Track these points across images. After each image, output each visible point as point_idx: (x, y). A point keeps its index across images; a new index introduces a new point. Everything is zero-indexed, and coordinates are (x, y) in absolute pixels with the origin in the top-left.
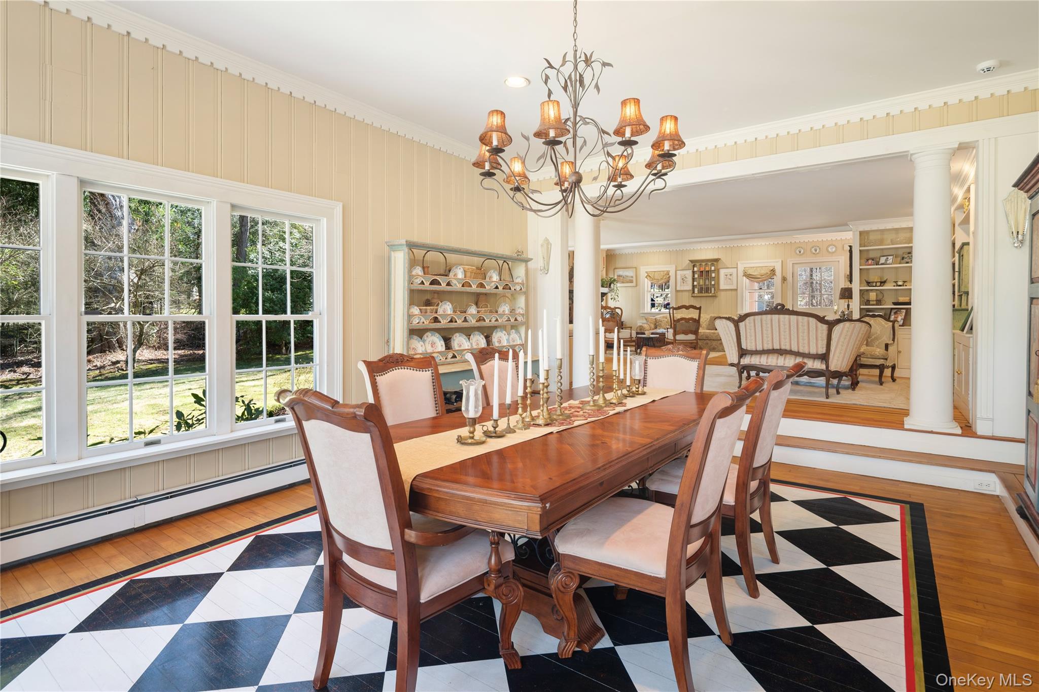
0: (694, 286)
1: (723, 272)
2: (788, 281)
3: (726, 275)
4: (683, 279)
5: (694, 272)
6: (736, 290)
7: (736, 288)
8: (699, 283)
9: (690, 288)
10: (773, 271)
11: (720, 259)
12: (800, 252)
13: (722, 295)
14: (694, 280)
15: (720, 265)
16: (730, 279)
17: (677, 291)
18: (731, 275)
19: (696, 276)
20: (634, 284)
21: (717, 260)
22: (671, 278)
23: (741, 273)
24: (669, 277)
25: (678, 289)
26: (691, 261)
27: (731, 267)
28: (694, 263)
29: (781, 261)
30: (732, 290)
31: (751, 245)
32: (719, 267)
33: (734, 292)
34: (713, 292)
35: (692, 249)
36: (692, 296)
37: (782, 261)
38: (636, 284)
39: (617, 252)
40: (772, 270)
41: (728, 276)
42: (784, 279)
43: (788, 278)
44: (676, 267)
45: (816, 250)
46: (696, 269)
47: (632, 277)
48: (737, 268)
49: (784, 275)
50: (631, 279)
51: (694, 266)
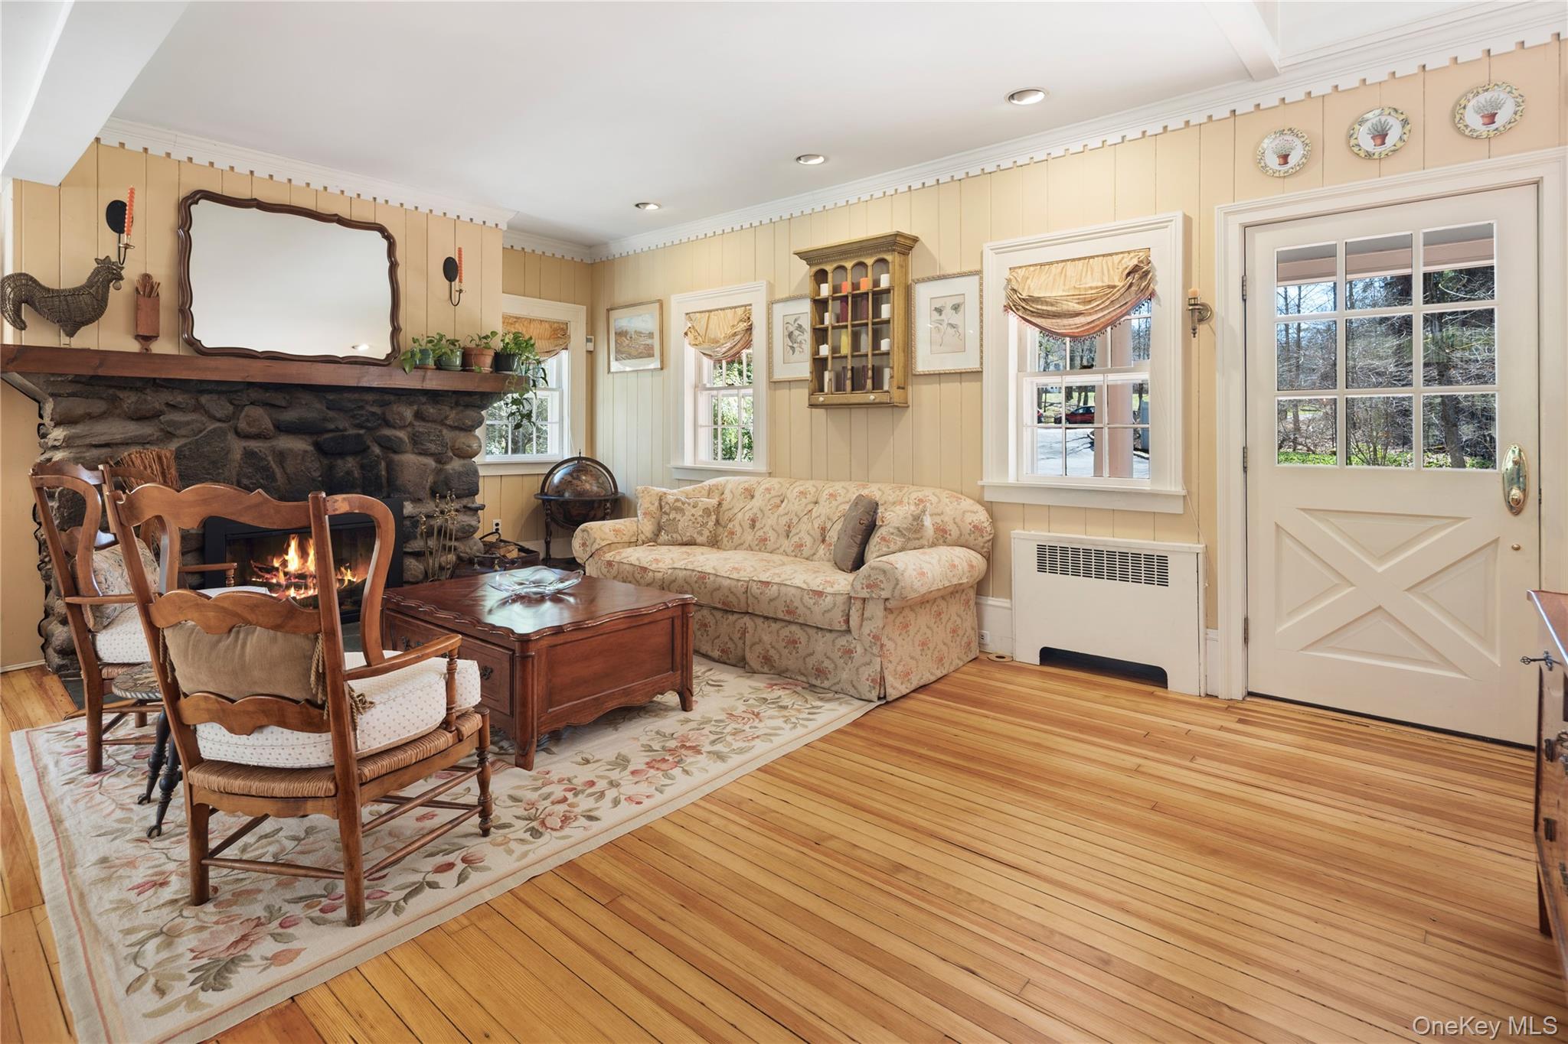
0: (819, 364)
1: (925, 295)
2: (1216, 322)
3: (939, 311)
4: (790, 335)
5: (820, 305)
6: (977, 374)
7: (974, 365)
8: (835, 350)
9: (803, 369)
10: (1140, 273)
11: (915, 240)
12: (1285, 158)
13: (924, 395)
14: (820, 335)
15: (917, 265)
16: (953, 326)
17: (775, 384)
18: (956, 308)
19: (828, 319)
20: (654, 364)
21: (901, 245)
22: (755, 332)
23: (996, 298)
24: (750, 329)
25: (777, 377)
26: (807, 256)
27: (956, 270)
28: (821, 264)
29: (1178, 226)
30: (960, 375)
31: (1040, 156)
32: (915, 273)
33: (969, 386)
34: (886, 387)
35: (818, 208)
36: (812, 406)
37: (1187, 221)
38: (662, 362)
39: (616, 250)
40: (1135, 270)
41: (948, 312)
42: (1198, 313)
43: (1217, 307)
44: (771, 287)
45: (1381, 136)
46: (825, 290)
47: (651, 335)
48: (978, 273)
49: (1194, 288)
50: (649, 342)
51: (821, 276)
